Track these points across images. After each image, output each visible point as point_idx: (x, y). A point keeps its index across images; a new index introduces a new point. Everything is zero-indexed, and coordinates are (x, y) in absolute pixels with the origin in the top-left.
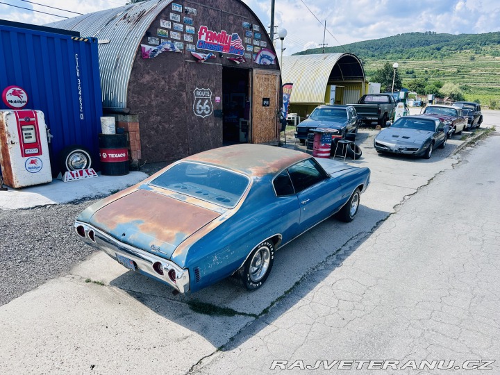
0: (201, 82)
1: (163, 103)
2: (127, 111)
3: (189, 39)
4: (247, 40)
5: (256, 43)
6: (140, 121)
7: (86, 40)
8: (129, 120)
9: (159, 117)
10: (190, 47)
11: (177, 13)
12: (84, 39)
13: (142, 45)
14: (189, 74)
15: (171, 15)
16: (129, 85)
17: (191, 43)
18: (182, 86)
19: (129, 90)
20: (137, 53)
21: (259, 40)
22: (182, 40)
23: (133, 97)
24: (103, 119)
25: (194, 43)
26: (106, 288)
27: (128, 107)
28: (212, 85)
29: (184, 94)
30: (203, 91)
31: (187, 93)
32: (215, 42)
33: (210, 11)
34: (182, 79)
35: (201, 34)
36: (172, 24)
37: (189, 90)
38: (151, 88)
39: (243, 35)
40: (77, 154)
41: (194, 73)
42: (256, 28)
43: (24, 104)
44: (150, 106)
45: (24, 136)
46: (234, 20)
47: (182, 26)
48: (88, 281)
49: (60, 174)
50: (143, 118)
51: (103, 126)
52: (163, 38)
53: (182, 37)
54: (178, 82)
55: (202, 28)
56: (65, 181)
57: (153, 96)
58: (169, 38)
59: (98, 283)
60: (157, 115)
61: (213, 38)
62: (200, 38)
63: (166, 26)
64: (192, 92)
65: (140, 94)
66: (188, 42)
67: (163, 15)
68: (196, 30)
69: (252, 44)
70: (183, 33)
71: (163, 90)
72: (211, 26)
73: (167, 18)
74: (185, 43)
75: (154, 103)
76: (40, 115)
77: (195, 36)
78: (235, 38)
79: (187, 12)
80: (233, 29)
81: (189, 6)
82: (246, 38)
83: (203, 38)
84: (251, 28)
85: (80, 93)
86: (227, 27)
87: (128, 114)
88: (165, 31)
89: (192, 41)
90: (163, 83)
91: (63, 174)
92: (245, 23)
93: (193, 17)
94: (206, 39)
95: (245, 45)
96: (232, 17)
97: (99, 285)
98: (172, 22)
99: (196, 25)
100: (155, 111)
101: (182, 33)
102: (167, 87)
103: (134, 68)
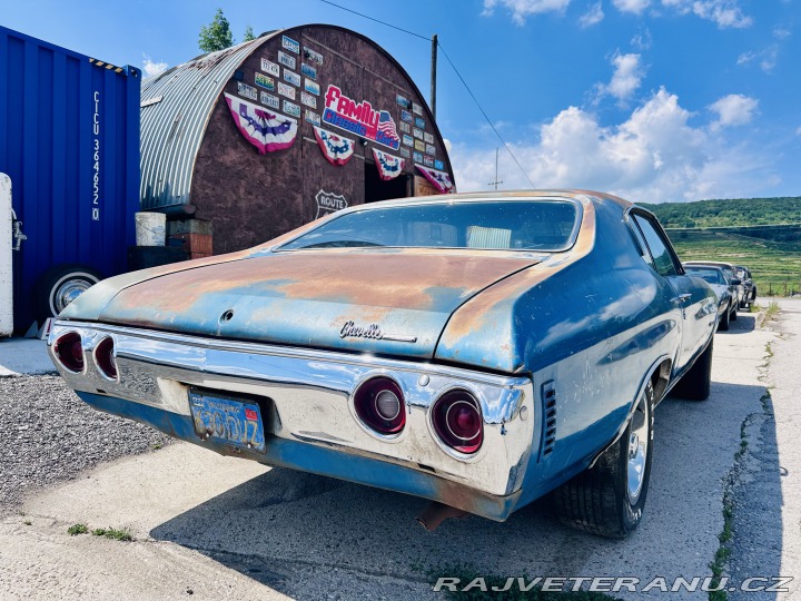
0: (329, 181)
1: (260, 207)
2: (191, 210)
3: (309, 101)
4: (404, 127)
5: (417, 133)
6: (215, 235)
7: (118, 70)
8: (193, 229)
9: (252, 233)
11: (291, 53)
12: (115, 68)
13: (227, 95)
14: (309, 163)
15: (281, 54)
16: (197, 161)
17: (313, 110)
18: (295, 183)
19: (196, 172)
20: (217, 106)
21: (424, 130)
22: (297, 101)
23: (203, 187)
24: (139, 216)
25: (318, 111)
26: (139, 547)
27: (192, 203)
28: (347, 191)
29: (299, 198)
30: (331, 197)
31: (304, 197)
32: (354, 117)
33: (345, 64)
34: (295, 169)
35: (330, 98)
36: (281, 70)
37: (309, 193)
38: (240, 176)
39: (398, 118)
40: (73, 282)
41: (318, 163)
42: (417, 109)
44: (235, 209)
46: (383, 89)
47: (299, 77)
48: (77, 531)
49: (35, 324)
50: (220, 230)
51: (140, 230)
52: (264, 90)
53: (298, 96)
54: (288, 173)
55: (332, 89)
56: (44, 337)
57: (242, 191)
58: (275, 93)
59: (111, 535)
60: (249, 229)
61: (350, 108)
62: (328, 105)
63: (270, 72)
64: (313, 197)
65: (217, 183)
66: (308, 108)
67: (266, 51)
68: (322, 91)
69: (411, 135)
70: (300, 89)
71: (262, 183)
72: (346, 90)
73: (273, 59)
74: (304, 108)
75: (243, 205)
76: (3, 184)
77: (320, 100)
78: (385, 118)
79: (307, 55)
80: (381, 102)
81: (312, 47)
82: (402, 123)
83: (334, 106)
84: (410, 107)
85: (96, 166)
86: (372, 96)
87: (192, 216)
88: (268, 80)
89: (315, 106)
90: (262, 170)
91: (41, 325)
92: (400, 98)
93: (317, 67)
94: (339, 109)
95: (401, 134)
96: (379, 83)
97: (115, 543)
98: (282, 67)
99: (322, 81)
100: (245, 219)
101: (297, 89)
102: (269, 179)
103: (209, 133)
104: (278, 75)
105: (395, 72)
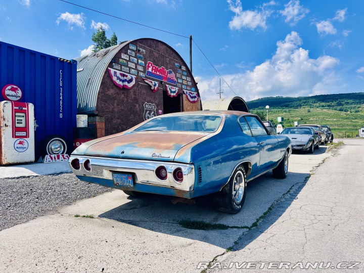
0: (149, 99)
1: (122, 110)
2: (96, 113)
3: (140, 68)
4: (178, 75)
5: (184, 78)
6: (105, 122)
7: (68, 62)
8: (97, 120)
9: (119, 120)
10: (141, 74)
11: (133, 50)
12: (67, 61)
13: (109, 68)
14: (141, 92)
15: (129, 51)
16: (98, 94)
17: (142, 71)
18: (136, 100)
19: (98, 98)
20: (105, 73)
21: (186, 76)
22: (136, 69)
23: (101, 104)
24: (78, 116)
25: (144, 72)
27: (97, 110)
28: (156, 102)
29: (137, 106)
30: (150, 105)
31: (139, 105)
32: (158, 73)
33: (154, 53)
34: (136, 95)
35: (149, 67)
36: (129, 57)
37: (141, 104)
38: (115, 99)
39: (176, 72)
40: (54, 142)
41: (144, 92)
42: (184, 68)
43: (18, 98)
44: (113, 111)
45: (16, 121)
46: (169, 61)
47: (136, 59)
48: (77, 216)
49: (41, 158)
50: (107, 120)
51: (78, 121)
52: (124, 66)
53: (136, 67)
54: (133, 96)
55: (149, 63)
56: (45, 162)
57: (115, 104)
58: (127, 66)
59: (87, 217)
60: (118, 119)
61: (156, 70)
62: (148, 69)
63: (125, 58)
64: (143, 105)
65: (106, 102)
66: (140, 71)
67: (123, 50)
68: (145, 64)
69: (181, 78)
70: (137, 64)
71: (123, 101)
72: (154, 62)
73: (126, 53)
74: (138, 71)
75: (116, 110)
76: (31, 107)
77: (144, 68)
78: (170, 72)
79: (139, 51)
80: (169, 67)
81: (141, 47)
82: (177, 74)
83: (150, 70)
84: (180, 68)
85: (61, 98)
86: (165, 65)
87: (97, 115)
88: (125, 61)
89: (143, 70)
90: (123, 96)
91: (43, 157)
92: (176, 64)
93: (143, 55)
94: (152, 71)
95: (177, 78)
96: (168, 59)
97: (89, 219)
98: (130, 56)
99: (145, 60)
100: (117, 115)
101: (136, 64)
102: (126, 99)
103: (102, 83)
104: (128, 59)
105: (174, 54)
